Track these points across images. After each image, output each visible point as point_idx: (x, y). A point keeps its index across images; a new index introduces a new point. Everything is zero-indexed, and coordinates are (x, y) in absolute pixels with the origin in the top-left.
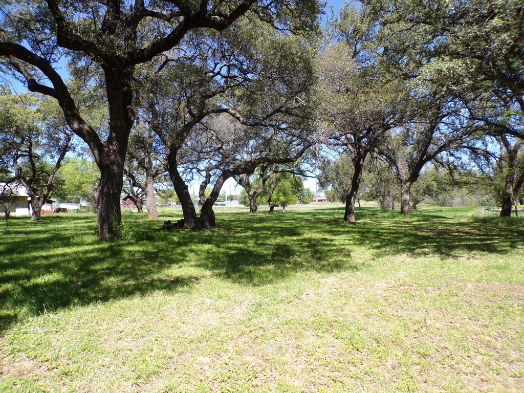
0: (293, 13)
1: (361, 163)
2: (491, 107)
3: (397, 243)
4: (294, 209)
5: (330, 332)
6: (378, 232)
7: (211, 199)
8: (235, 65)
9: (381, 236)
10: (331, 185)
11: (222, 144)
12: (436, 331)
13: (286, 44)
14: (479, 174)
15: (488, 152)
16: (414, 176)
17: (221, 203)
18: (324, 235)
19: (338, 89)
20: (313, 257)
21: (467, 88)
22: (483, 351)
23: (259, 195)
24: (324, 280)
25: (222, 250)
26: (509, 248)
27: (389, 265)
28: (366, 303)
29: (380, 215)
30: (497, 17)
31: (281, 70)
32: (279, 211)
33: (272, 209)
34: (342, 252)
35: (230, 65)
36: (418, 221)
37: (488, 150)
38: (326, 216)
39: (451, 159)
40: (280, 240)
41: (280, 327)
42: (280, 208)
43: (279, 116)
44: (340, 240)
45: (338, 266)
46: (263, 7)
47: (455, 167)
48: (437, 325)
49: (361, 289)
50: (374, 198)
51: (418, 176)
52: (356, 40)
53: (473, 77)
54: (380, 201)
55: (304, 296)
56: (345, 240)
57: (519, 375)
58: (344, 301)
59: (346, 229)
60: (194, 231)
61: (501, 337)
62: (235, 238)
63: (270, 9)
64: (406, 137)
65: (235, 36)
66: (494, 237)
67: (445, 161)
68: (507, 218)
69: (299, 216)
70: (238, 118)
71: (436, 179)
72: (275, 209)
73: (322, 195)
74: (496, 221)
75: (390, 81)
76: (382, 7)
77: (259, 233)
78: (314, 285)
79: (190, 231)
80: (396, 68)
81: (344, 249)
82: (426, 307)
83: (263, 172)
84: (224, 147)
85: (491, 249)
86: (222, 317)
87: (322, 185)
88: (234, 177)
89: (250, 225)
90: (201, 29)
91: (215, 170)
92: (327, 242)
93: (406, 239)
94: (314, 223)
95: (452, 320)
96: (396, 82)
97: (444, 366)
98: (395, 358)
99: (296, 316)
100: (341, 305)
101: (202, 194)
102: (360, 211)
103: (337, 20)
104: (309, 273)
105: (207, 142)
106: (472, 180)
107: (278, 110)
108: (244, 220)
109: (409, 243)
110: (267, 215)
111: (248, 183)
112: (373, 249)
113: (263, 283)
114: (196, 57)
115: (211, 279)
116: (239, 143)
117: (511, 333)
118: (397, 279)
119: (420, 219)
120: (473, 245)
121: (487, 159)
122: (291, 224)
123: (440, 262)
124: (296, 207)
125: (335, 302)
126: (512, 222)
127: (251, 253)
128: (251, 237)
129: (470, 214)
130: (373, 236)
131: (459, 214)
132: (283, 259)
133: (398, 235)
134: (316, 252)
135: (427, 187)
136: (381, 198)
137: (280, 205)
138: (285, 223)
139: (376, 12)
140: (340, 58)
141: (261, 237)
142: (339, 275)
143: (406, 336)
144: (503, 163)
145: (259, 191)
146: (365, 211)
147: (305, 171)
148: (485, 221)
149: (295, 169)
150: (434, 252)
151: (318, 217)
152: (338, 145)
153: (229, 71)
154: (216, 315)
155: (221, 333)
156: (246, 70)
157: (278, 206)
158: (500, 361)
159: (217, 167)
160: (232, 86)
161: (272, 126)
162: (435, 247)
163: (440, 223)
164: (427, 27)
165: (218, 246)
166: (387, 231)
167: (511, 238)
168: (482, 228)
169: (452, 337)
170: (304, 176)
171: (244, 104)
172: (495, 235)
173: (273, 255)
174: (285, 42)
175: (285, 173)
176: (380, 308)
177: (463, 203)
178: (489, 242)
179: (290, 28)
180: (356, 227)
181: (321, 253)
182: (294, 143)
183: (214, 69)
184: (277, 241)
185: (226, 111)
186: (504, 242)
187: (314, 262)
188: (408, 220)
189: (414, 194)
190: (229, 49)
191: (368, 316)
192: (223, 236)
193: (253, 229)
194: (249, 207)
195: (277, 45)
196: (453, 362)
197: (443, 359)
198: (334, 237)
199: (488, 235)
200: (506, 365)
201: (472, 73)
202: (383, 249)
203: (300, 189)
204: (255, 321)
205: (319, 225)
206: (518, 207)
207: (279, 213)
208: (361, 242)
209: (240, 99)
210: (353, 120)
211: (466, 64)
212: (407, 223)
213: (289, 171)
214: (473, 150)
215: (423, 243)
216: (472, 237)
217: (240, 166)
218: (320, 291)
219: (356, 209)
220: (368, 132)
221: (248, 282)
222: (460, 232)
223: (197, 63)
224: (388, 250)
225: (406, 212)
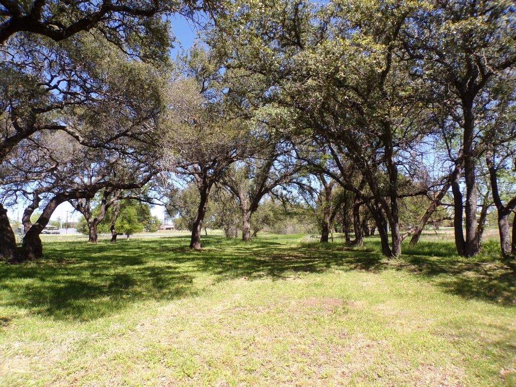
0: (143, 41)
1: (207, 192)
2: (313, 151)
3: (237, 268)
4: (140, 238)
5: (162, 361)
6: (221, 258)
7: (39, 226)
8: (76, 82)
9: (223, 261)
10: (179, 213)
11: (57, 165)
12: (263, 346)
13: (135, 69)
14: (305, 207)
15: (311, 188)
16: (254, 207)
17: (54, 231)
18: (169, 263)
19: (186, 120)
20: (154, 285)
21: (291, 131)
22: (299, 359)
23: (100, 222)
24: (162, 308)
25: (47, 284)
26: (325, 268)
27: (227, 289)
28: (202, 328)
29: (224, 242)
30: (311, 78)
31: (128, 94)
32: (123, 239)
33: (114, 237)
34: (184, 279)
35: (70, 80)
36: (257, 247)
37: (312, 186)
38: (172, 244)
39: (285, 192)
40: (120, 270)
41: (106, 364)
42: (124, 236)
43: (125, 139)
44: (184, 267)
45: (178, 293)
46: (110, 28)
47: (288, 200)
48: (264, 341)
49: (198, 314)
50: (219, 226)
51: (257, 206)
52: (204, 78)
53: (296, 123)
54: (225, 229)
55: (138, 327)
56: (189, 267)
57: (325, 376)
58: (180, 328)
59: (191, 256)
60: (12, 264)
61: (314, 345)
62: (66, 269)
63: (118, 32)
64: (248, 170)
65: (78, 51)
66: (315, 260)
67: (279, 193)
68: (326, 243)
69: (143, 244)
70: (77, 138)
71: (273, 210)
72: (118, 237)
73: (170, 223)
74: (318, 245)
75: (232, 119)
76: (225, 52)
77: (96, 263)
78: (151, 314)
79: (6, 263)
80: (238, 108)
81: (187, 276)
82: (256, 325)
83: (106, 198)
84: (59, 168)
85: (312, 269)
86: (33, 362)
87: (169, 213)
88: (71, 202)
89: (87, 255)
90: (35, 35)
91: (46, 193)
92: (170, 270)
93: (246, 264)
94: (160, 251)
95: (276, 335)
96: (238, 120)
97: (267, 378)
98: (224, 378)
99: (127, 349)
100: (177, 332)
101: (26, 221)
102: (206, 239)
103: (187, 57)
104: (147, 303)
105: (38, 161)
106: (301, 211)
107: (125, 134)
108: (81, 249)
109: (247, 268)
110: (109, 244)
111: (88, 209)
112: (215, 274)
113: (93, 317)
114: (27, 64)
115: (26, 318)
116: (78, 165)
117: (321, 340)
118: (233, 301)
119: (259, 245)
120: (299, 267)
121: (311, 194)
122: (135, 253)
123: (272, 283)
124: (143, 236)
125: (171, 330)
126: (329, 247)
127: (84, 286)
128: (87, 267)
129: (299, 241)
130: (216, 262)
131: (291, 240)
132: (121, 289)
133: (239, 260)
134: (158, 280)
135: (266, 217)
136: (225, 226)
137: (124, 234)
138: (128, 252)
139: (220, 55)
140: (188, 91)
141: (98, 268)
142: (179, 302)
143: (236, 355)
144: (323, 197)
145: (100, 218)
146: (211, 239)
147: (152, 199)
148: (309, 246)
149: (142, 196)
150: (268, 275)
151: (164, 245)
152: (185, 173)
153: (70, 87)
154: (26, 360)
155: (29, 381)
156: (88, 89)
157: (122, 234)
158: (311, 365)
159: (49, 190)
160: (73, 103)
161: (117, 149)
162: (270, 269)
163: (275, 249)
164: (261, 76)
165: (43, 280)
166: (229, 257)
167: (327, 260)
168: (307, 252)
169: (275, 350)
170: (151, 203)
171: (86, 124)
172: (316, 258)
173: (111, 286)
174: (133, 67)
175: (131, 200)
176: (215, 331)
177: (294, 231)
178: (311, 263)
179: (139, 54)
180: (201, 254)
181: (163, 281)
182: (142, 169)
183: (50, 81)
184: (116, 271)
185: (63, 128)
186: (322, 263)
187: (155, 290)
188: (249, 246)
189: (255, 223)
190: (70, 64)
191: (202, 340)
192: (51, 268)
193: (90, 259)
194: (88, 236)
195: (125, 69)
196: (275, 373)
197: (267, 372)
198: (178, 265)
199: (311, 258)
200: (315, 369)
201: (294, 120)
202: (224, 274)
203: (147, 216)
204: (76, 362)
205: (165, 253)
206: (333, 234)
207: (122, 242)
208: (204, 269)
209: (81, 118)
210: (199, 151)
211: (291, 112)
212: (248, 249)
213: (135, 198)
214: (301, 186)
215: (259, 267)
216: (299, 260)
217: (77, 190)
218: (157, 320)
219: (202, 237)
220: (214, 164)
221: (75, 318)
222: (289, 256)
223: (29, 71)
224: (228, 274)
225: (247, 239)
